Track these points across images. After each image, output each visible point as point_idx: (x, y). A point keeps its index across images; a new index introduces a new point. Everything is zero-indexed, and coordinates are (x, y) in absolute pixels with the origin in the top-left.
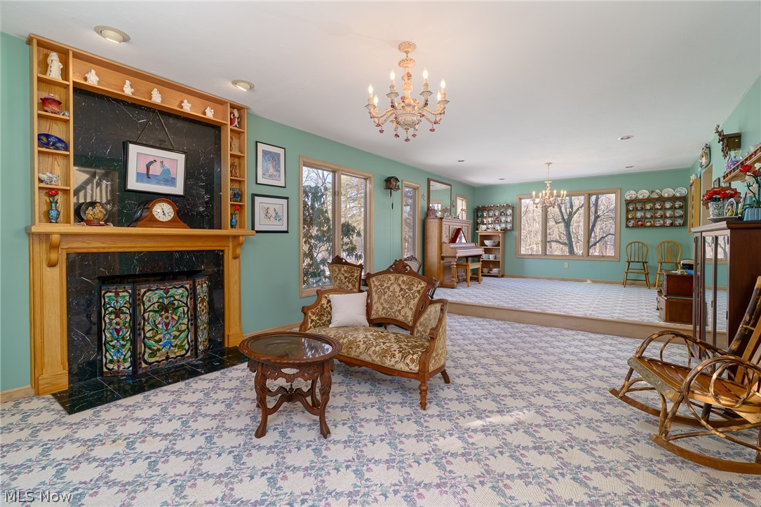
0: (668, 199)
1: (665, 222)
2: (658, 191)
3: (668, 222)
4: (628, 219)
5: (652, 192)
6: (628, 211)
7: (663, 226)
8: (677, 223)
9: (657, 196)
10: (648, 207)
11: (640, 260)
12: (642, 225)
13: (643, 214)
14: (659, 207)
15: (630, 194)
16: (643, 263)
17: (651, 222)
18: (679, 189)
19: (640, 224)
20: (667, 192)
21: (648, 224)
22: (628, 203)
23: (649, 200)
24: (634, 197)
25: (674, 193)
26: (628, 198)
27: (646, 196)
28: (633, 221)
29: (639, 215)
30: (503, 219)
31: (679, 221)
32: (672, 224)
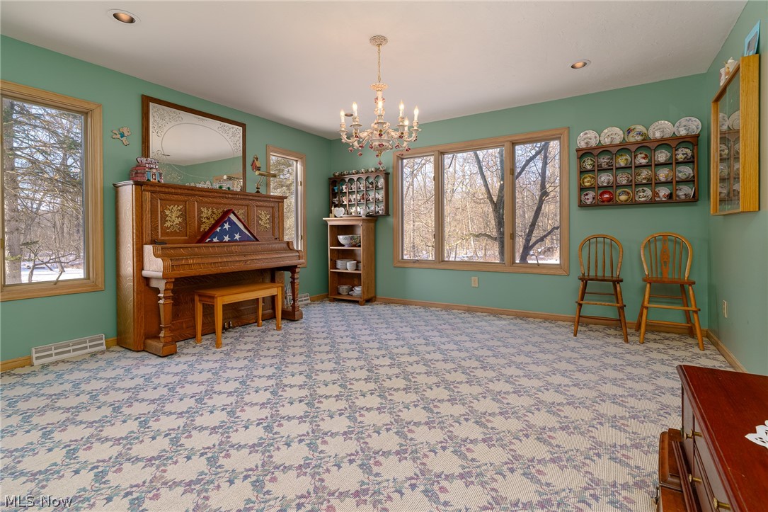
0: (663, 143)
1: (656, 194)
2: (640, 128)
3: (663, 192)
4: (582, 189)
5: (629, 131)
6: (583, 172)
7: (652, 203)
8: (681, 194)
9: (639, 138)
10: (622, 161)
11: (608, 274)
12: (610, 200)
13: (611, 178)
14: (644, 162)
15: (588, 138)
16: (614, 282)
17: (628, 194)
18: (683, 121)
19: (606, 200)
20: (661, 129)
21: (623, 198)
22: (584, 153)
23: (623, 148)
24: (593, 143)
25: (675, 129)
26: (583, 145)
27: (618, 140)
28: (591, 194)
29: (604, 178)
30: (372, 195)
31: (685, 191)
32: (670, 196)
